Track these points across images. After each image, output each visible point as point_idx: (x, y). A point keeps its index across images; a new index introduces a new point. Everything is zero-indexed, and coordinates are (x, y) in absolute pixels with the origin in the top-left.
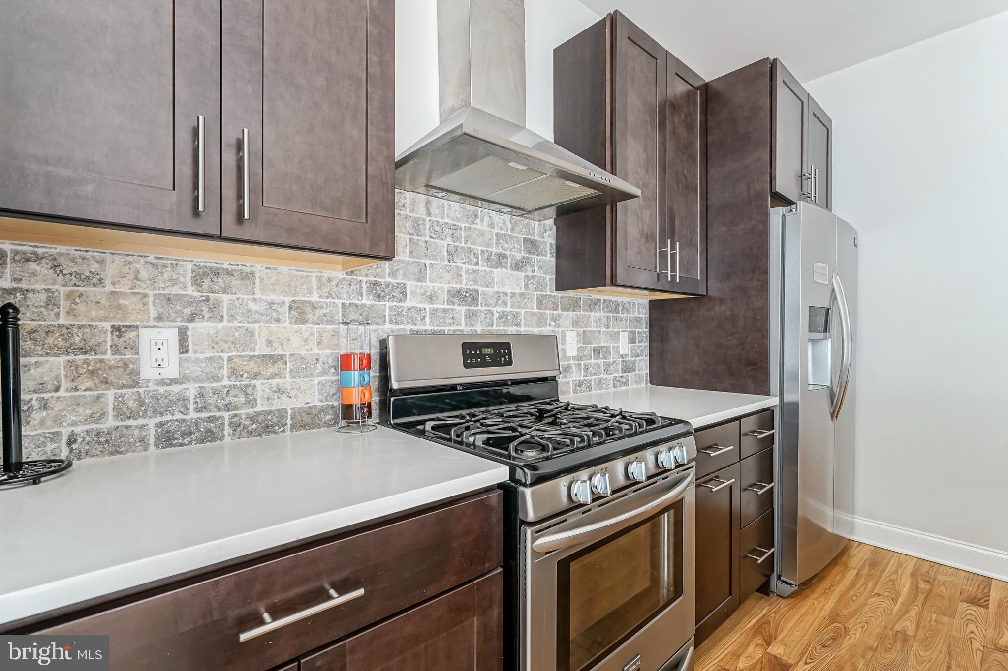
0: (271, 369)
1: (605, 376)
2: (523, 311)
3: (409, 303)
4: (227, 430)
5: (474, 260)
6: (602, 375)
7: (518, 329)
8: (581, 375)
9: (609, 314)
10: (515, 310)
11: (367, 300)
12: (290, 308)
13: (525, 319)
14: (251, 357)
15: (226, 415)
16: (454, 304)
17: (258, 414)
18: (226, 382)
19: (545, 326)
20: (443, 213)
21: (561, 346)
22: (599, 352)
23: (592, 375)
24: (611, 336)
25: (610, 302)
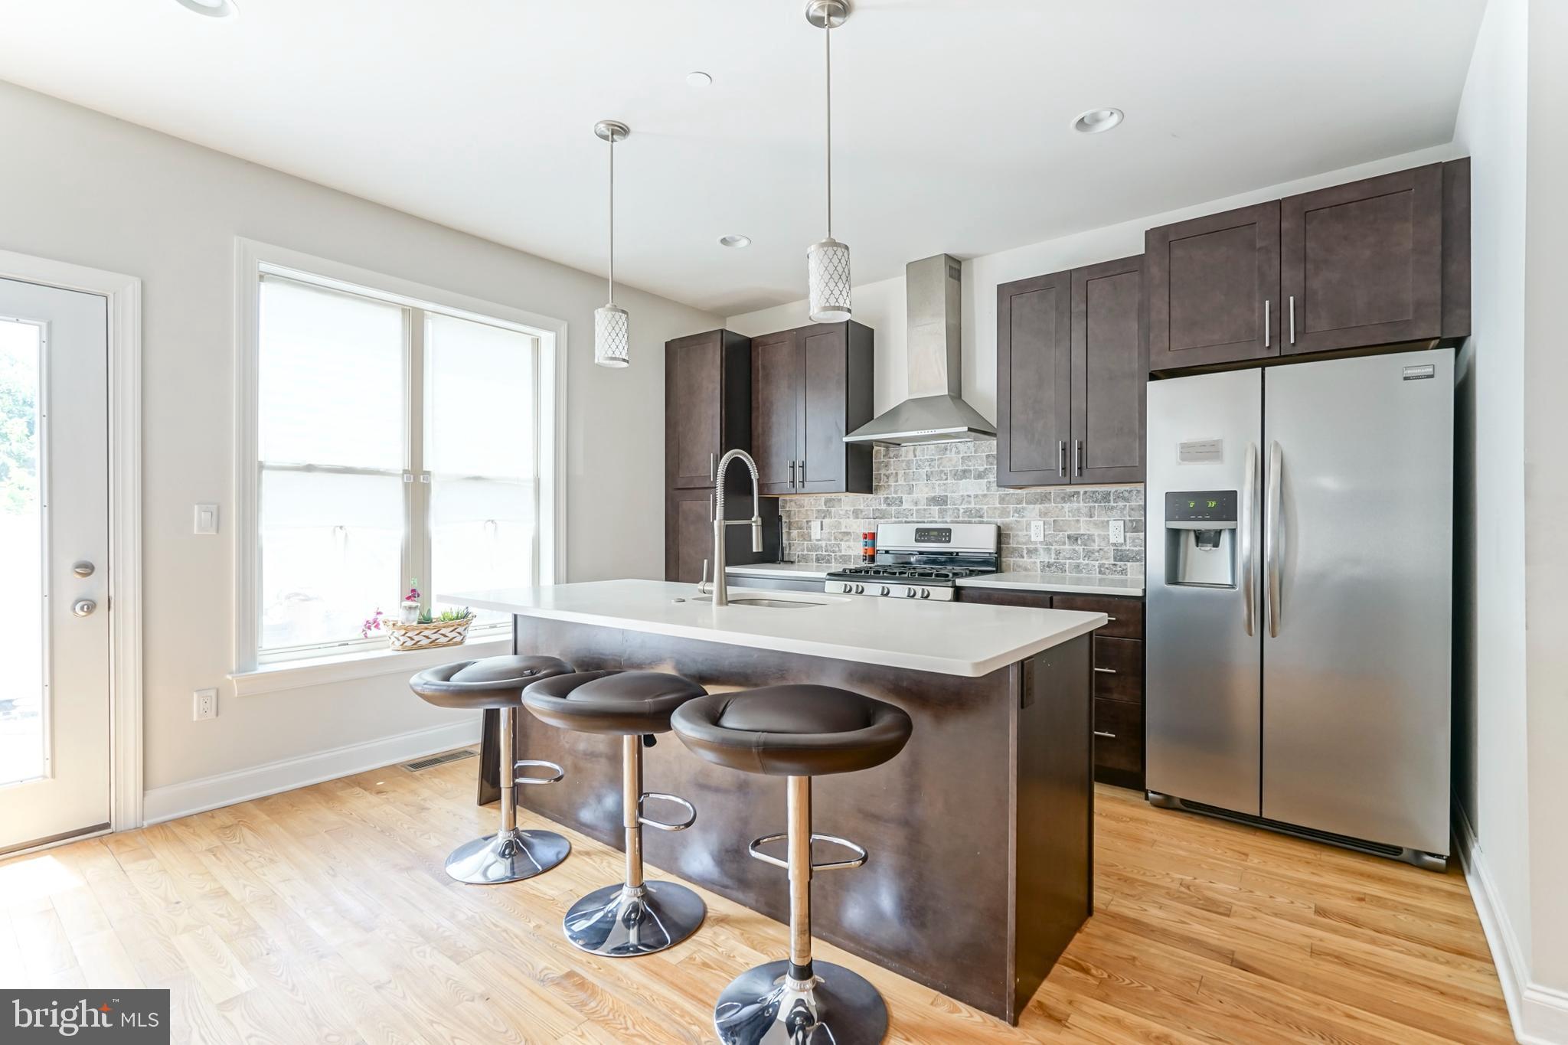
0: (846, 538)
1: (1086, 562)
2: (985, 507)
3: (905, 506)
4: (833, 560)
5: (945, 477)
6: (1081, 560)
7: (981, 519)
8: (1051, 558)
10: (978, 507)
11: (884, 507)
12: (853, 512)
13: (987, 512)
14: (840, 533)
15: (833, 554)
16: (930, 505)
17: (843, 555)
18: (833, 542)
19: (1007, 517)
20: (923, 454)
21: (1025, 533)
22: (1077, 539)
23: (1066, 559)
24: (1095, 524)
25: (1094, 492)
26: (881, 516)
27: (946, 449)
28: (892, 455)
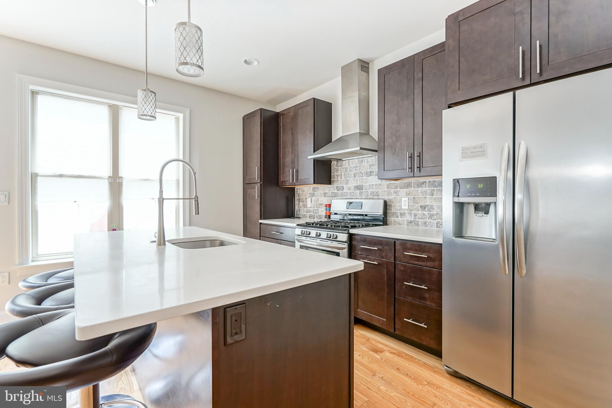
0: (321, 207)
1: (430, 221)
2: (380, 191)
3: (345, 191)
4: (316, 217)
5: (362, 175)
6: (427, 220)
7: (377, 197)
8: (412, 218)
9: (433, 188)
10: (377, 190)
11: (336, 191)
13: (381, 193)
14: (319, 204)
15: (316, 214)
16: (356, 190)
17: (319, 215)
18: (316, 208)
19: (391, 196)
21: (399, 204)
22: (425, 208)
23: (420, 219)
24: (435, 199)
25: (434, 181)
26: (335, 196)
27: (362, 161)
28: (339, 165)
